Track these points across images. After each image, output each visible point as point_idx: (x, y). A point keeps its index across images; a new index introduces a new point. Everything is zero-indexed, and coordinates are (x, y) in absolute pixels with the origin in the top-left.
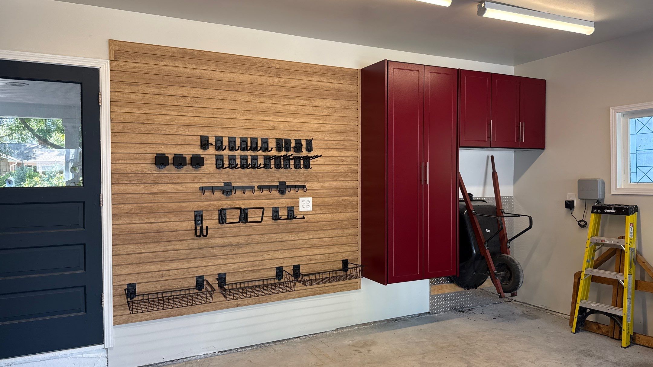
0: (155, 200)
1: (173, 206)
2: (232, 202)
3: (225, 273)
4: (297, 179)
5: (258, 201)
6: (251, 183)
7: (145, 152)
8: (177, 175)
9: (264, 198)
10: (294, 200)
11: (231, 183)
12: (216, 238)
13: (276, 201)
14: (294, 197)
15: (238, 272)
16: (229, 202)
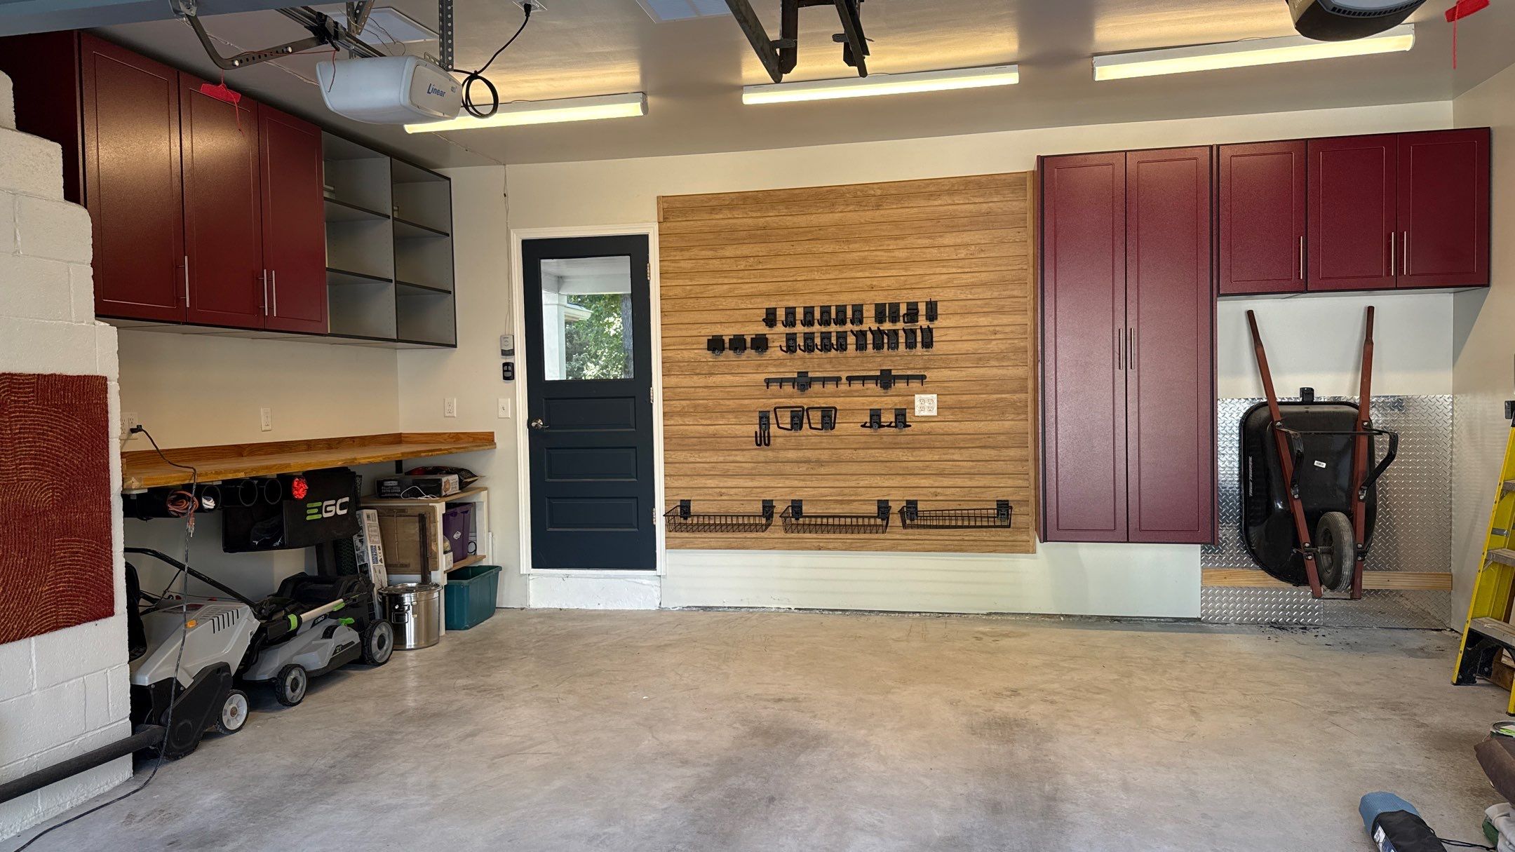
0: (712, 396)
1: (733, 404)
2: (810, 399)
3: (802, 500)
4: (911, 366)
5: (848, 399)
6: (836, 373)
9: (857, 394)
10: (906, 398)
11: (807, 373)
12: (788, 449)
13: (877, 399)
14: (905, 393)
15: (821, 500)
16: (807, 400)
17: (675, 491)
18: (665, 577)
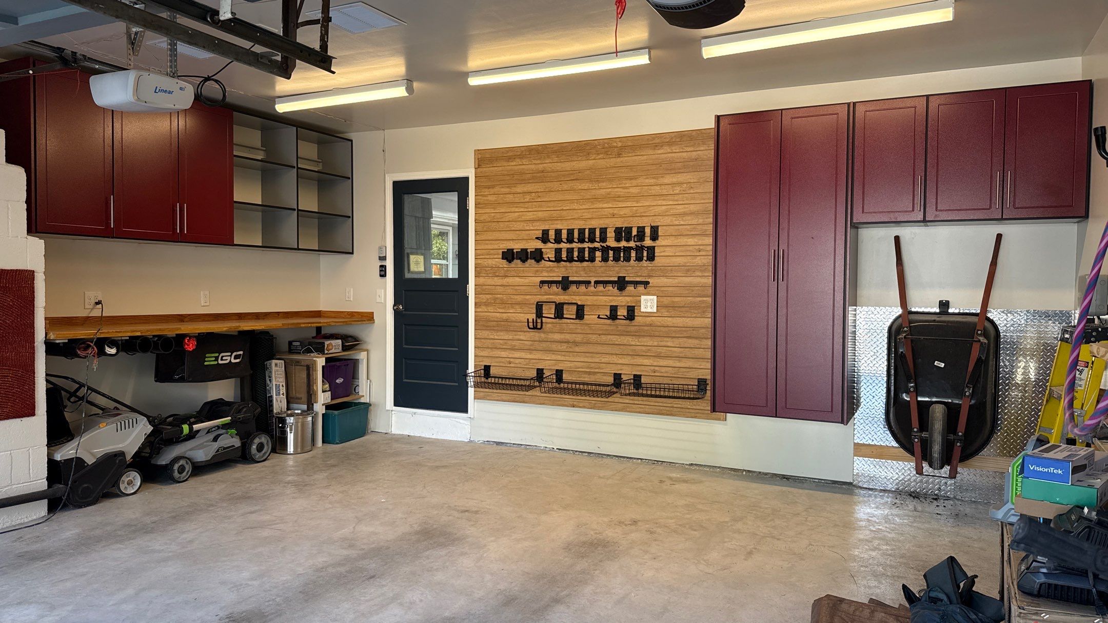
0: (505, 292)
1: (519, 298)
2: (570, 297)
3: (562, 370)
4: (639, 274)
5: (595, 298)
6: (588, 278)
7: (499, 248)
8: (522, 268)
9: (601, 294)
10: (635, 298)
11: (569, 277)
12: (555, 332)
13: (615, 298)
14: (635, 295)
15: (576, 371)
16: (566, 297)
17: (481, 359)
18: (473, 419)
